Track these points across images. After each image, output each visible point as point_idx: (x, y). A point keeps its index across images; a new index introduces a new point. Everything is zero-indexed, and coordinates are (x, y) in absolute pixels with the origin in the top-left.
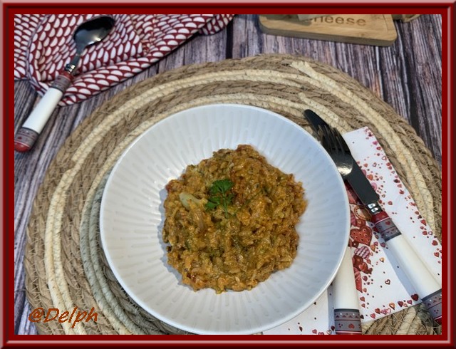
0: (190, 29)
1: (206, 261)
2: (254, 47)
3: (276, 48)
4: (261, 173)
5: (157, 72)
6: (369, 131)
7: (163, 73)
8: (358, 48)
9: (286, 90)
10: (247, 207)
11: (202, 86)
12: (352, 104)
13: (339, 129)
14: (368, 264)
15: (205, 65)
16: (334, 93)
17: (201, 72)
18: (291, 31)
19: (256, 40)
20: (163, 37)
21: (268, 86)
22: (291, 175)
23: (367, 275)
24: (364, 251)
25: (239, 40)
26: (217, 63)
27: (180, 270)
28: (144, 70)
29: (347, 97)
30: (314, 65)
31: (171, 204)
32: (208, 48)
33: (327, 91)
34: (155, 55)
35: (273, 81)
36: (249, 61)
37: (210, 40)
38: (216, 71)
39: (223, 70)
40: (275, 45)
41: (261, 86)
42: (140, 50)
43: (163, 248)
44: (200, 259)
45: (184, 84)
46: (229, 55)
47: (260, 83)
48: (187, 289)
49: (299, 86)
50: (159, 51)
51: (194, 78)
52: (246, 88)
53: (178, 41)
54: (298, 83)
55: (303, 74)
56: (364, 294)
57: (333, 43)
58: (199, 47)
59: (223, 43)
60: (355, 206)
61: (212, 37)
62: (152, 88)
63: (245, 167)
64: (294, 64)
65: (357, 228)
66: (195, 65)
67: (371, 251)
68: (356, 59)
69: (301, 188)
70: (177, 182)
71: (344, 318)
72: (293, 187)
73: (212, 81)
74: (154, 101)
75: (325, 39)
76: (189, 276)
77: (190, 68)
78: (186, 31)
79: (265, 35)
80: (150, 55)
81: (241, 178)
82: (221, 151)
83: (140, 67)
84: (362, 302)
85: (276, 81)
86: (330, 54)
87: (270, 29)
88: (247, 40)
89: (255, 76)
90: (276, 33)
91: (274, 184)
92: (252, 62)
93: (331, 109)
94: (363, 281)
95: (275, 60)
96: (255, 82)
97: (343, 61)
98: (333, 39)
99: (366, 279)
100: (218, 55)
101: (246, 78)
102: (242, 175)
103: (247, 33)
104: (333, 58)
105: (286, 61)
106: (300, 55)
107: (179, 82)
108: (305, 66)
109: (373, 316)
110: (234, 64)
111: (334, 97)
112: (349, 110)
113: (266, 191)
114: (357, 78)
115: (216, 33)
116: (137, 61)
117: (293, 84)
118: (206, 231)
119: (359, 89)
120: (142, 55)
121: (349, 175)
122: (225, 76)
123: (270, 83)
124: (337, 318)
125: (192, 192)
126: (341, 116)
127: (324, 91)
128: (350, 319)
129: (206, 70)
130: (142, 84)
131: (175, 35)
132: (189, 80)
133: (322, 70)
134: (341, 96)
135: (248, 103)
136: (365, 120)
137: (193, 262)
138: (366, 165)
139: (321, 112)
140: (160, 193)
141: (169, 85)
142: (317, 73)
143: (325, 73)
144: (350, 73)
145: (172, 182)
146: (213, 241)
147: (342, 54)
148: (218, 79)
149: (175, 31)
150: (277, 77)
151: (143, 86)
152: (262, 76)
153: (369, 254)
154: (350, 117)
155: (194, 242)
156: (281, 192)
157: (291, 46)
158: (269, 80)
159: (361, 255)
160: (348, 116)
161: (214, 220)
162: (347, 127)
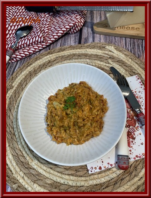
0: (64, 31)
1: (63, 131)
2: (91, 40)
3: (100, 40)
4: (89, 94)
5: (50, 49)
6: (138, 77)
7: (52, 50)
8: (136, 40)
9: (103, 58)
10: (82, 109)
11: (68, 55)
12: (131, 65)
13: (125, 76)
14: (134, 136)
15: (69, 46)
16: (124, 60)
17: (67, 49)
18: (107, 33)
19: (91, 37)
20: (52, 34)
21: (95, 56)
22: (102, 95)
23: (133, 140)
24: (132, 130)
25: (84, 36)
26: (75, 46)
27: (52, 135)
28: (44, 48)
29: (129, 61)
30: (116, 47)
31: (49, 106)
32: (71, 39)
33: (121, 59)
34: (49, 42)
35: (98, 54)
36: (88, 45)
37: (72, 36)
38: (74, 49)
39: (77, 49)
40: (100, 39)
41: (92, 56)
42: (42, 40)
43: (46, 124)
44: (60, 130)
45: (60, 54)
46: (80, 43)
47: (92, 54)
48: (54, 143)
49: (109, 56)
50: (50, 40)
51: (64, 52)
52: (86, 57)
53: (59, 36)
54: (108, 55)
55: (111, 51)
56: (131, 149)
57: (125, 38)
58: (68, 39)
59: (77, 38)
60: (130, 109)
61: (73, 35)
62: (46, 56)
63: (82, 91)
64: (107, 47)
65: (130, 119)
66: (65, 47)
67: (135, 130)
68: (134, 45)
69: (106, 101)
70: (53, 96)
71: (122, 159)
72: (102, 101)
73: (72, 53)
74: (47, 61)
75: (121, 36)
76: (55, 137)
77: (63, 48)
78: (62, 32)
79: (95, 34)
80: (46, 42)
81: (80, 96)
82: (72, 84)
83: (42, 47)
84: (130, 152)
85: (99, 54)
86: (123, 43)
87: (97, 32)
88: (88, 36)
89: (90, 52)
90: (100, 33)
91: (94, 99)
92: (89, 45)
93: (122, 67)
94: (131, 143)
95: (99, 45)
96: (90, 54)
97: (129, 46)
98: (125, 37)
99: (132, 142)
100: (75, 42)
101: (86, 52)
102: (80, 95)
103: (88, 33)
104: (124, 45)
105: (104, 46)
106: (110, 43)
107: (58, 53)
108: (112, 48)
109: (135, 158)
110: (82, 47)
111: (124, 61)
112: (129, 68)
113: (90, 102)
114: (134, 54)
115: (75, 33)
116: (41, 45)
117: (106, 56)
118: (63, 119)
119: (135, 59)
120: (43, 42)
121: (128, 96)
122: (77, 51)
123: (96, 55)
124: (119, 159)
125: (59, 101)
126: (126, 70)
127: (119, 59)
128: (124, 159)
129: (70, 48)
130: (42, 54)
131: (57, 33)
132: (62, 53)
133: (119, 50)
134: (127, 61)
135: (86, 63)
136: (136, 72)
137: (57, 132)
138: (136, 92)
139: (118, 68)
140: (46, 101)
141: (53, 55)
142: (117, 51)
143: (120, 51)
144: (131, 51)
145: (51, 96)
146: (66, 123)
147: (128, 43)
148: (74, 53)
149: (57, 32)
150: (99, 52)
151: (43, 55)
152: (93, 52)
153: (134, 131)
154: (130, 70)
155: (58, 123)
156: (96, 103)
157: (106, 39)
158: (96, 54)
159: (131, 131)
160: (129, 70)
161: (67, 114)
162: (128, 75)
